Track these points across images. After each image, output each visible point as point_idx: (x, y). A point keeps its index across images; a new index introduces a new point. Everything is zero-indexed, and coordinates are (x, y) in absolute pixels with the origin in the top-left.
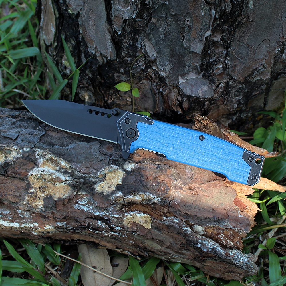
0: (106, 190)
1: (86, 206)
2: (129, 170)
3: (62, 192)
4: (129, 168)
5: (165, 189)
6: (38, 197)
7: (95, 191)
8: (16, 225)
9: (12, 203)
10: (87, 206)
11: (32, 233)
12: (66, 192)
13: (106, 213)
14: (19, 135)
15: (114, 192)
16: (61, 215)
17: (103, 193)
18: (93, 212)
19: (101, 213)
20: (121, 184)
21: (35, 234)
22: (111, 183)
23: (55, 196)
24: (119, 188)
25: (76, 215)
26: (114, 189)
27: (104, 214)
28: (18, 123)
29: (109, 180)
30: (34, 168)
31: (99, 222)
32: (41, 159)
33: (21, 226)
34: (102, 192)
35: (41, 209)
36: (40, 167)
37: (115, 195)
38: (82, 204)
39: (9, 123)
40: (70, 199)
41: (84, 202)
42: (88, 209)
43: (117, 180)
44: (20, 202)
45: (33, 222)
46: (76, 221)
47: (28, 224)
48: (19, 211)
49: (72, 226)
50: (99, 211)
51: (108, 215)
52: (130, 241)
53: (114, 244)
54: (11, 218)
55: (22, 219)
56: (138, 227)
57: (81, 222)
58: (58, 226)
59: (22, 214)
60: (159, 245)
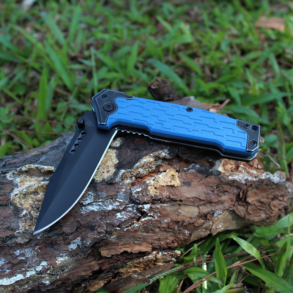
0: (107, 175)
1: (93, 205)
2: (118, 145)
4: (116, 144)
6: (34, 218)
7: (96, 181)
8: (20, 277)
9: (6, 238)
10: (94, 204)
11: (42, 284)
13: (120, 200)
15: (116, 174)
16: (71, 229)
17: (105, 180)
18: (105, 207)
19: (114, 205)
20: (118, 161)
21: (47, 282)
22: (107, 167)
24: (118, 167)
25: (89, 219)
26: (115, 171)
27: (119, 204)
29: (104, 165)
30: (13, 189)
31: (119, 215)
32: (16, 179)
33: (26, 277)
34: (103, 180)
36: (21, 186)
37: (119, 175)
38: (89, 204)
41: (90, 199)
42: (98, 207)
43: (112, 161)
44: (15, 233)
45: (40, 261)
46: (91, 230)
47: (34, 270)
48: (17, 251)
49: (89, 240)
50: (111, 203)
51: (123, 201)
52: (166, 221)
53: (148, 242)
54: (9, 271)
55: (25, 264)
56: (167, 192)
57: (98, 228)
58: (72, 250)
59: (23, 255)
60: (196, 206)
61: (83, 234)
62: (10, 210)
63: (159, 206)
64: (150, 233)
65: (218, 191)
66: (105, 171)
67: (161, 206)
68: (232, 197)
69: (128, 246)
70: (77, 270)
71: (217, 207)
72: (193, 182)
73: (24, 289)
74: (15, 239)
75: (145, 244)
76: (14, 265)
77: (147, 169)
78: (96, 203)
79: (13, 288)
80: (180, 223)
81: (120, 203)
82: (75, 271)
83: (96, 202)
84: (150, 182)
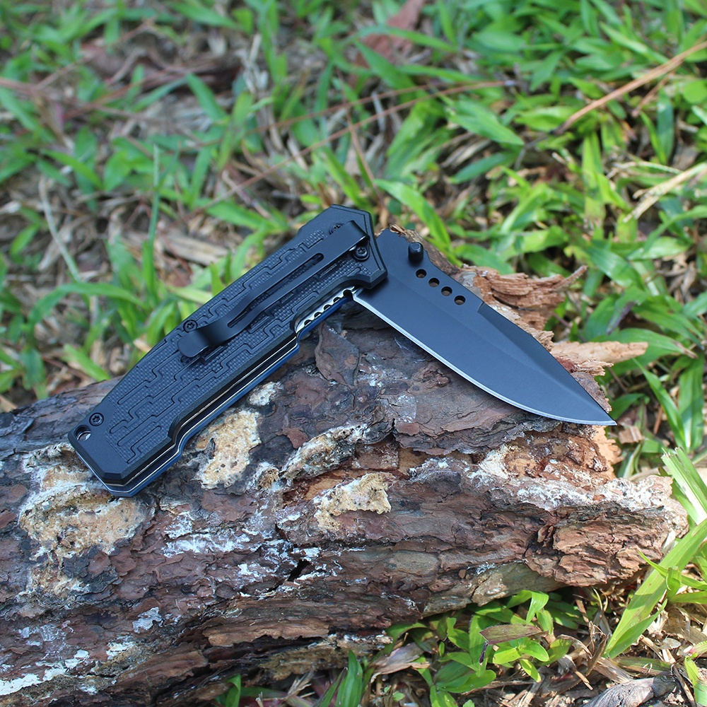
0: (229, 473)
1: (192, 538)
2: (265, 402)
3: (120, 523)
4: (262, 398)
6: (61, 563)
7: (203, 487)
8: (30, 680)
10: (195, 536)
11: (80, 692)
12: (130, 520)
13: (250, 533)
15: (249, 471)
16: (138, 590)
17: (223, 484)
18: (216, 546)
19: (238, 541)
20: (260, 441)
21: (92, 690)
22: (233, 453)
23: (104, 543)
24: (258, 454)
25: (178, 571)
26: (248, 463)
27: (248, 540)
29: (227, 448)
30: (26, 496)
31: (244, 568)
32: (38, 470)
33: (44, 679)
34: (221, 485)
35: (80, 592)
36: (44, 490)
37: (254, 476)
38: (182, 537)
40: (146, 534)
41: (185, 526)
42: (202, 544)
43: (246, 439)
44: (17, 596)
45: (74, 650)
46: (183, 592)
47: (61, 666)
48: (25, 629)
49: (179, 614)
50: (231, 537)
51: (258, 535)
52: (357, 580)
53: (319, 619)
54: (9, 666)
55: (41, 654)
56: (360, 524)
57: (198, 589)
58: (143, 631)
59: (36, 636)
60: (430, 553)
61: (167, 600)
62: (12, 546)
63: (340, 553)
64: (322, 602)
65: (482, 525)
66: (227, 462)
67: (346, 552)
68: (519, 537)
69: (272, 625)
70: (160, 666)
71: (482, 558)
72: (425, 501)
73: (42, 701)
74: (17, 608)
75: (312, 621)
76: (17, 657)
77: (318, 464)
78: (198, 535)
79: (17, 700)
80: (394, 586)
81: (250, 538)
82: (154, 669)
83: (199, 533)
84: (321, 501)
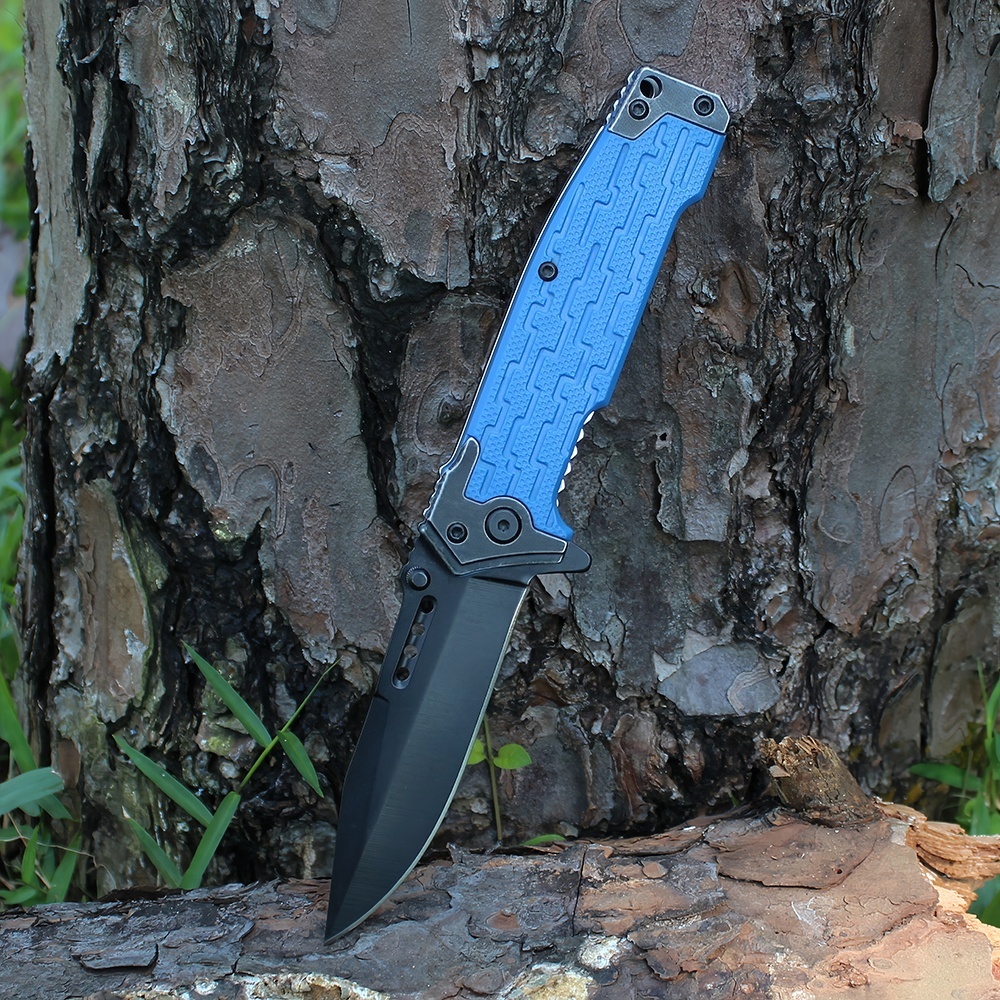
2: (603, 964)
4: (600, 957)
5: (755, 985)
14: (157, 953)
28: (135, 923)
39: (100, 931)
